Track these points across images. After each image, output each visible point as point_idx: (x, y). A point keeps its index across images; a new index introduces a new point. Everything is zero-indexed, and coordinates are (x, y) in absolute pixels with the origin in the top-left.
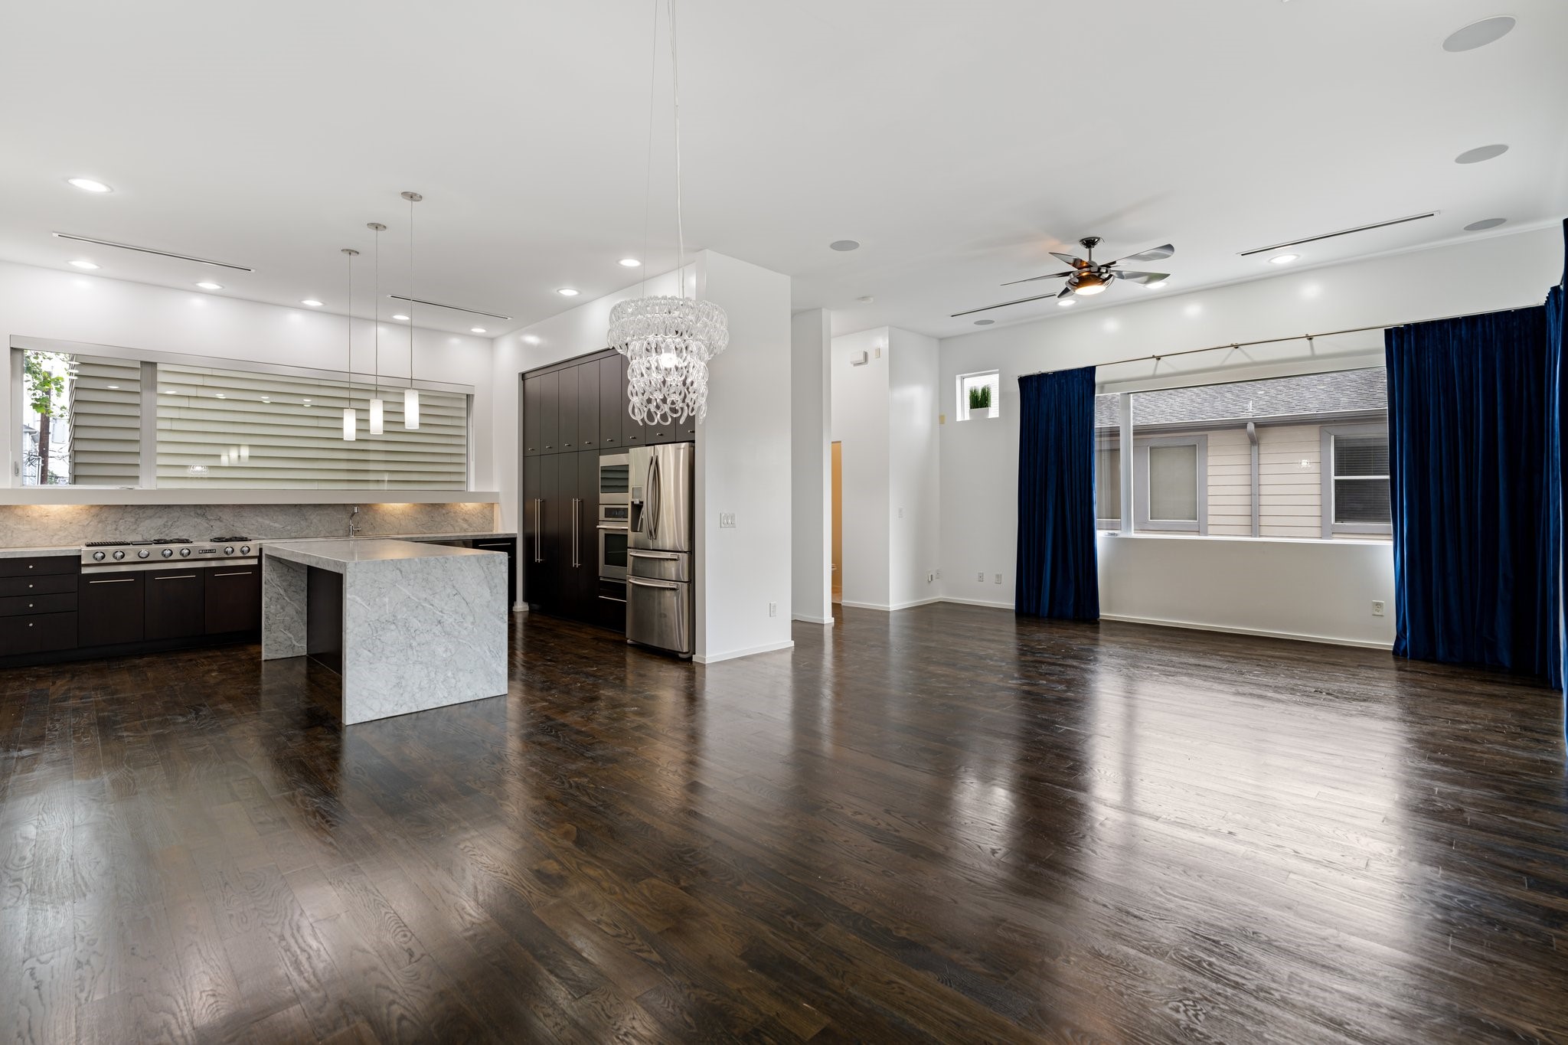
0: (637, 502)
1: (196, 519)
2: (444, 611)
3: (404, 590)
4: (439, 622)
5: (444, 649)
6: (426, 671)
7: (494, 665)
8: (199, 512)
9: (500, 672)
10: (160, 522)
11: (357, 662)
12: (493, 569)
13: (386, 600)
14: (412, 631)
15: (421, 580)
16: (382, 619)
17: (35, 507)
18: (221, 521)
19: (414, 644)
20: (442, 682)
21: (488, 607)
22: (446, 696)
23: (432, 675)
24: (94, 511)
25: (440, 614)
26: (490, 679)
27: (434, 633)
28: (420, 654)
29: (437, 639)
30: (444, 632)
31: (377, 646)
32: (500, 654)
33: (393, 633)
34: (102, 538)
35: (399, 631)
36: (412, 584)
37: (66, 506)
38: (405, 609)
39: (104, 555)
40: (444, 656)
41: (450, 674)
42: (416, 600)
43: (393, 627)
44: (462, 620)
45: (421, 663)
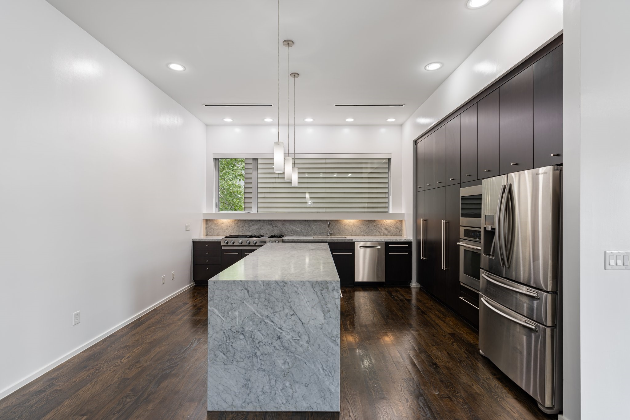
0: (489, 228)
1: (269, 226)
2: (283, 328)
3: (250, 306)
4: (279, 338)
5: (283, 362)
6: (268, 379)
7: (327, 383)
8: (270, 223)
9: (333, 390)
10: (256, 227)
11: (215, 362)
12: (326, 294)
13: (237, 314)
14: (257, 342)
15: (264, 300)
16: (234, 329)
17: (219, 220)
18: (277, 227)
19: (258, 353)
20: (281, 390)
21: (321, 329)
22: (285, 403)
23: (273, 382)
24: (236, 222)
25: (279, 330)
26: (323, 395)
27: (274, 347)
28: (263, 363)
29: (277, 352)
30: (283, 346)
31: (229, 351)
32: (333, 373)
33: (242, 342)
34: (238, 233)
35: (247, 341)
36: (256, 302)
37: (228, 220)
38: (251, 323)
39: (228, 242)
40: (283, 367)
41: (287, 384)
42: (261, 317)
43: (242, 337)
44: (298, 338)
45: (264, 370)
